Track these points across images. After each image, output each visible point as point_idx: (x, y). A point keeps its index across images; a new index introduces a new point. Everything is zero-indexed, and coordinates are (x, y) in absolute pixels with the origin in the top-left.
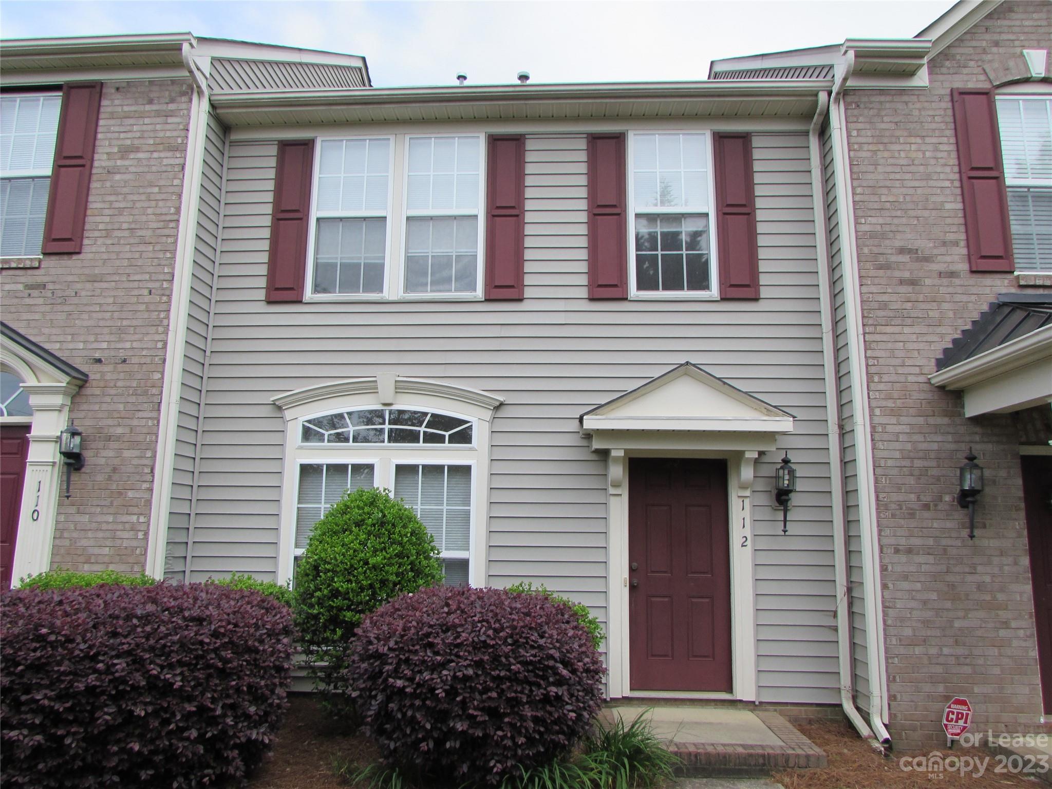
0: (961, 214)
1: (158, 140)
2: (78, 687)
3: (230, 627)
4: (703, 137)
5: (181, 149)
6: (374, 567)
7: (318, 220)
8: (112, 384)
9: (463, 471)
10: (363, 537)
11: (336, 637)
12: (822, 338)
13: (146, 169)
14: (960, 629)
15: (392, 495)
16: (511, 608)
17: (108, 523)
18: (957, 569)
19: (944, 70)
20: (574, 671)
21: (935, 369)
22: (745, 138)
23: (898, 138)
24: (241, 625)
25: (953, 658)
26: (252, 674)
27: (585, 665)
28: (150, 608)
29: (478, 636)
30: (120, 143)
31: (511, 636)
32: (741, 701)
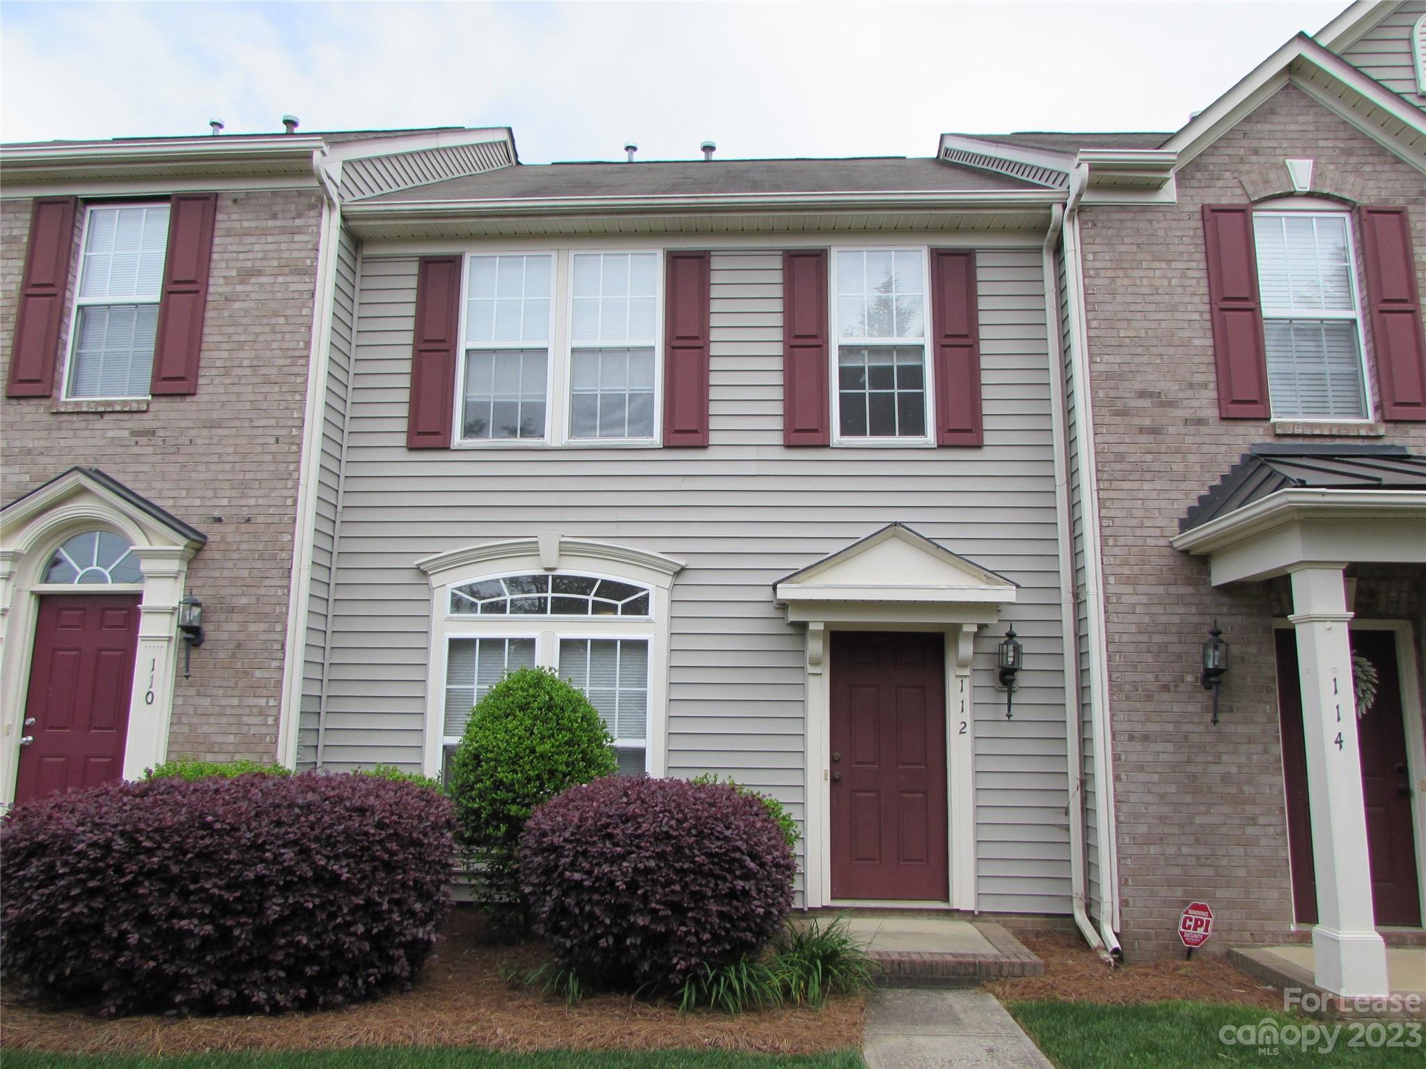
0: (1210, 352)
1: (283, 262)
2: (247, 876)
3: (395, 818)
4: (918, 254)
5: (310, 272)
6: (542, 756)
7: (468, 351)
8: (234, 547)
9: (640, 647)
10: (528, 722)
11: (500, 834)
12: (1055, 492)
13: (269, 296)
14: (1202, 826)
15: (557, 675)
16: (695, 798)
17: (232, 707)
18: (1200, 759)
19: (1195, 183)
20: (762, 865)
21: (1178, 530)
22: (968, 256)
23: (1140, 262)
24: (405, 816)
25: (1194, 859)
26: (417, 869)
27: (774, 859)
28: (310, 796)
29: (660, 827)
30: (239, 264)
31: (695, 827)
32: (958, 911)
